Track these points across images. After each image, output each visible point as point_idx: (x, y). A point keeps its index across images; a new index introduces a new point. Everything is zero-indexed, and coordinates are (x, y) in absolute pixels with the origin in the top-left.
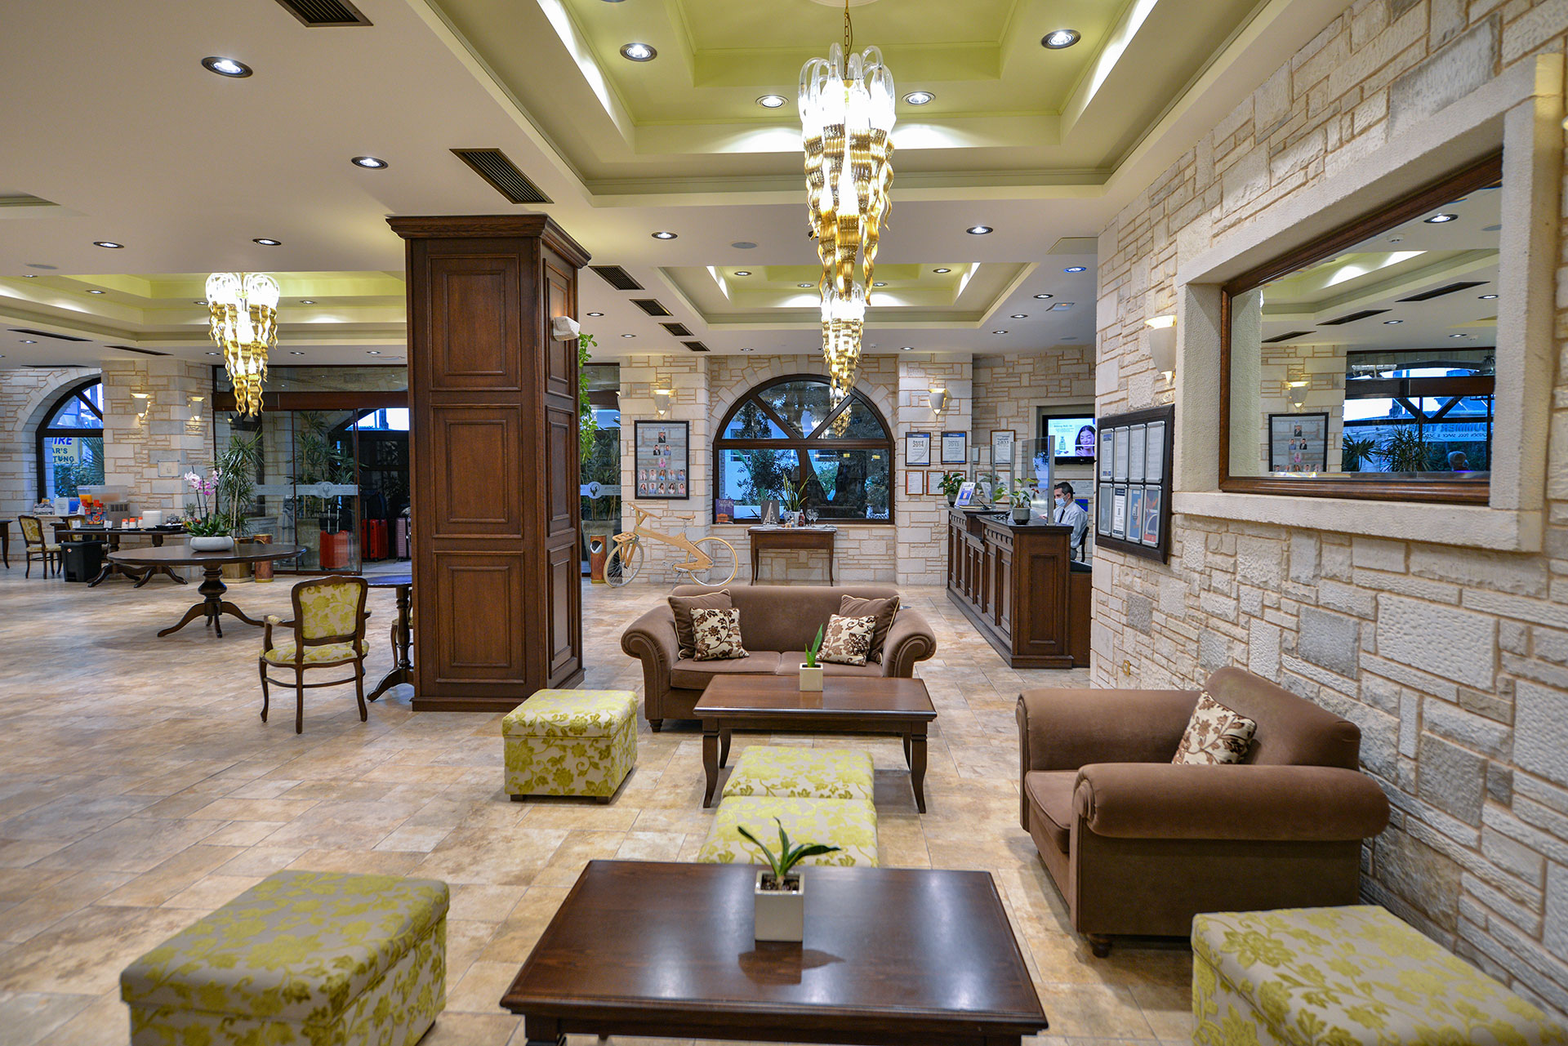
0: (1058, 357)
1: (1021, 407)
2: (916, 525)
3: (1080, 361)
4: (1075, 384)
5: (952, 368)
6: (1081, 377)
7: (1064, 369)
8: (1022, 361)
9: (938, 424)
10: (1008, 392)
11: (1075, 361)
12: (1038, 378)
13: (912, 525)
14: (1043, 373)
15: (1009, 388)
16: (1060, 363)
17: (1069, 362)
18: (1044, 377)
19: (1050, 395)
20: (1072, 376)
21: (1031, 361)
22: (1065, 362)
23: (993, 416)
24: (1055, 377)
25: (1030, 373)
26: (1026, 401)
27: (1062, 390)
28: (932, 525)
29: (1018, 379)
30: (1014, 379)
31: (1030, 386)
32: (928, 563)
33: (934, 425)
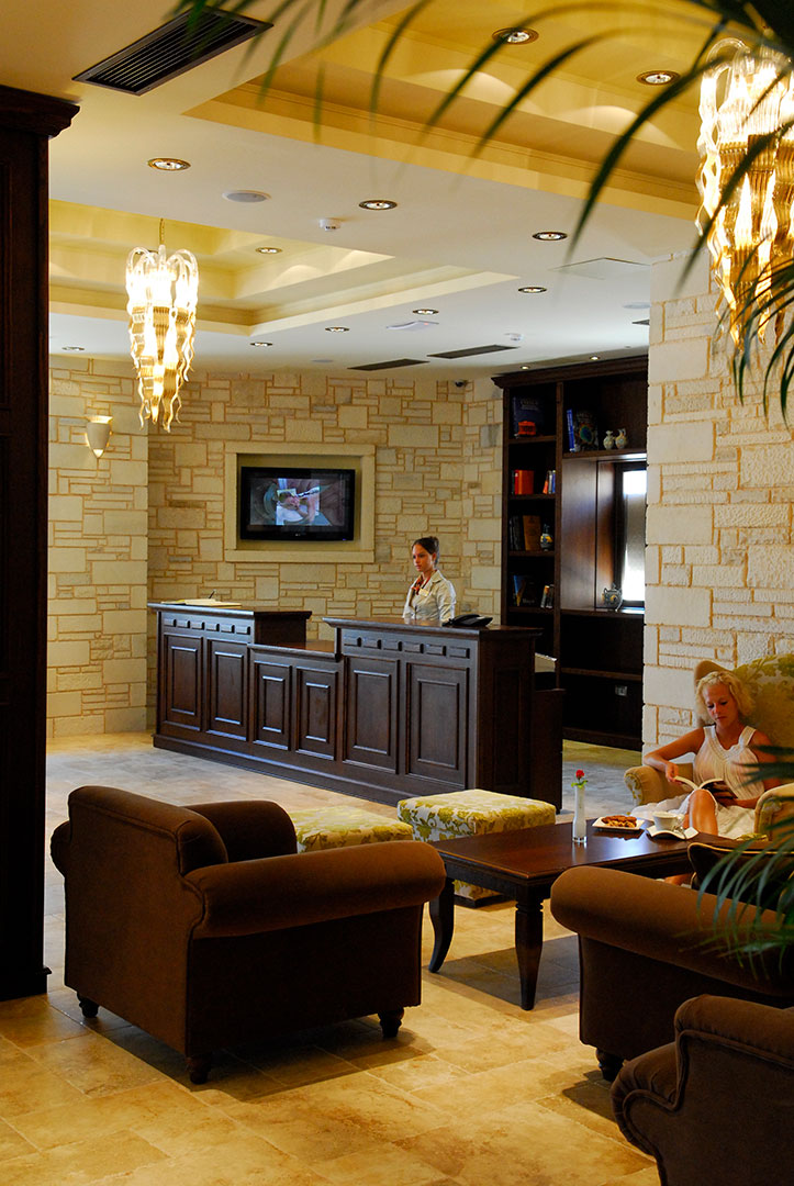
0: (266, 382)
1: (212, 453)
2: (67, 637)
3: (298, 391)
4: (291, 423)
5: (120, 384)
6: (299, 414)
7: (275, 402)
8: (213, 384)
9: (100, 474)
10: (193, 428)
11: (291, 391)
12: (238, 410)
13: (61, 637)
14: (245, 404)
15: (195, 422)
16: (269, 391)
17: (282, 391)
18: (246, 411)
19: (255, 437)
20: (286, 412)
21: (226, 384)
22: (276, 391)
23: (169, 464)
24: (263, 411)
25: (224, 403)
26: (220, 445)
27: (272, 431)
28: (91, 636)
29: (207, 410)
30: (201, 410)
31: (225, 423)
32: (86, 699)
33: (93, 474)
